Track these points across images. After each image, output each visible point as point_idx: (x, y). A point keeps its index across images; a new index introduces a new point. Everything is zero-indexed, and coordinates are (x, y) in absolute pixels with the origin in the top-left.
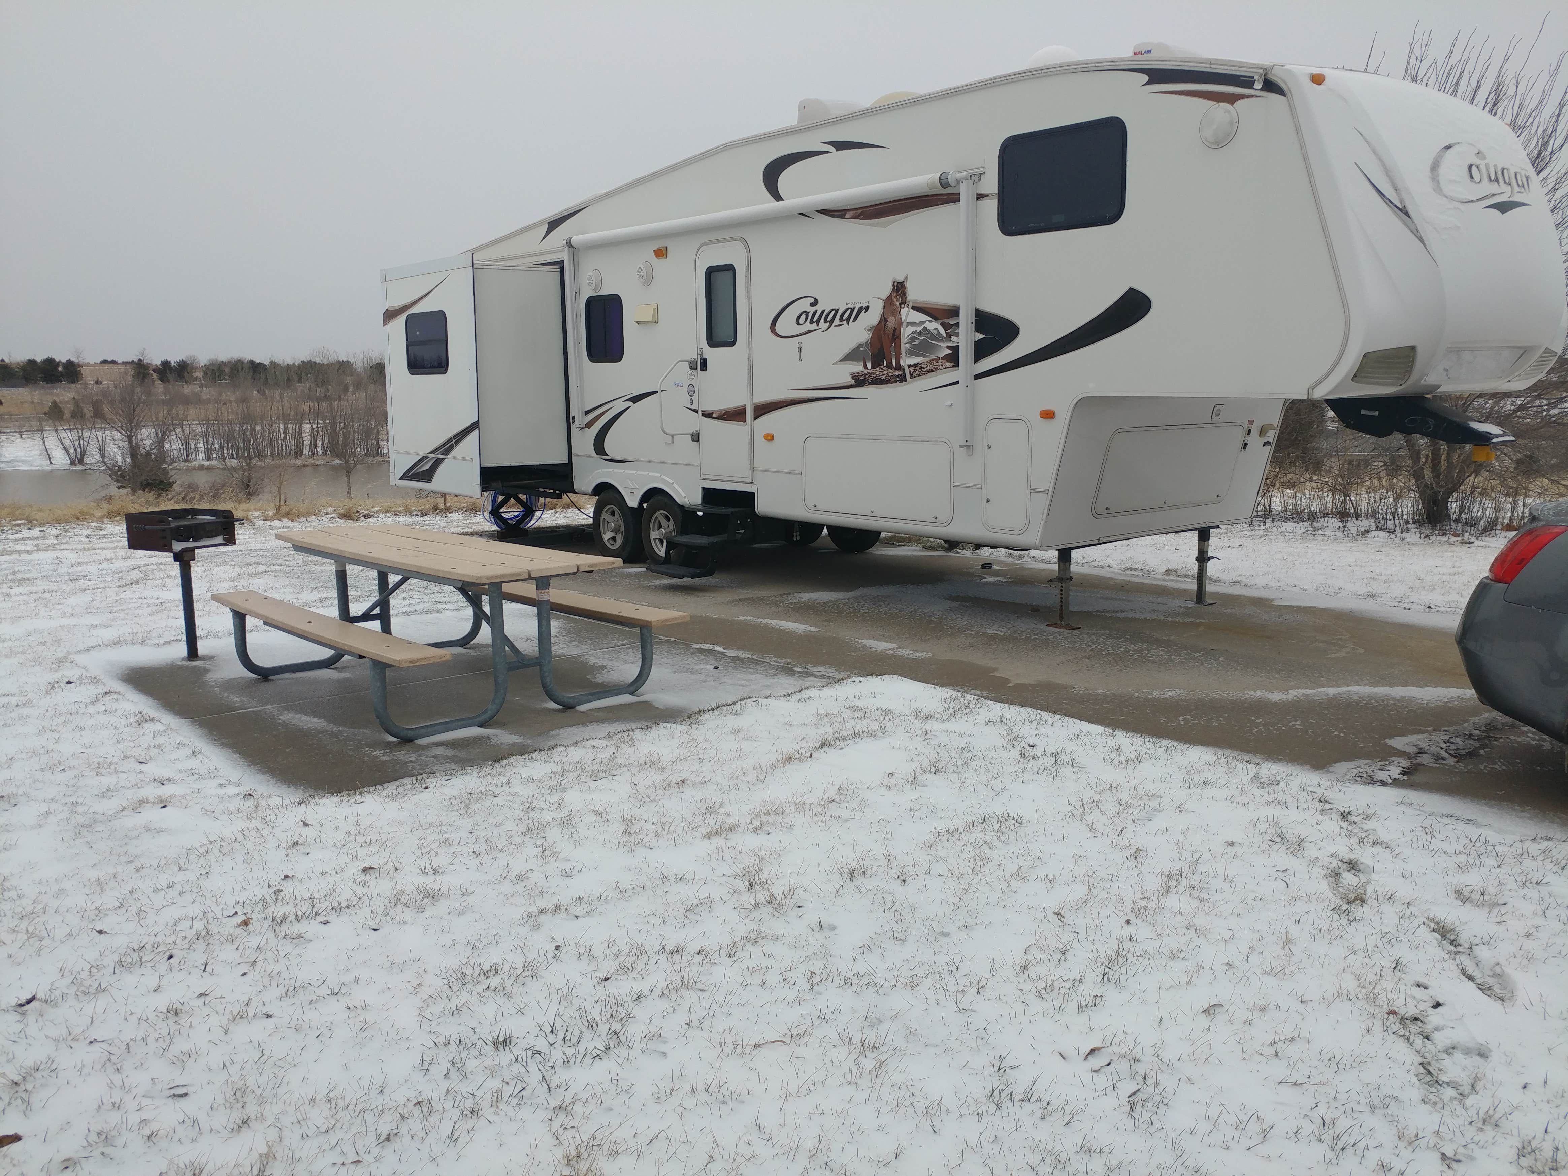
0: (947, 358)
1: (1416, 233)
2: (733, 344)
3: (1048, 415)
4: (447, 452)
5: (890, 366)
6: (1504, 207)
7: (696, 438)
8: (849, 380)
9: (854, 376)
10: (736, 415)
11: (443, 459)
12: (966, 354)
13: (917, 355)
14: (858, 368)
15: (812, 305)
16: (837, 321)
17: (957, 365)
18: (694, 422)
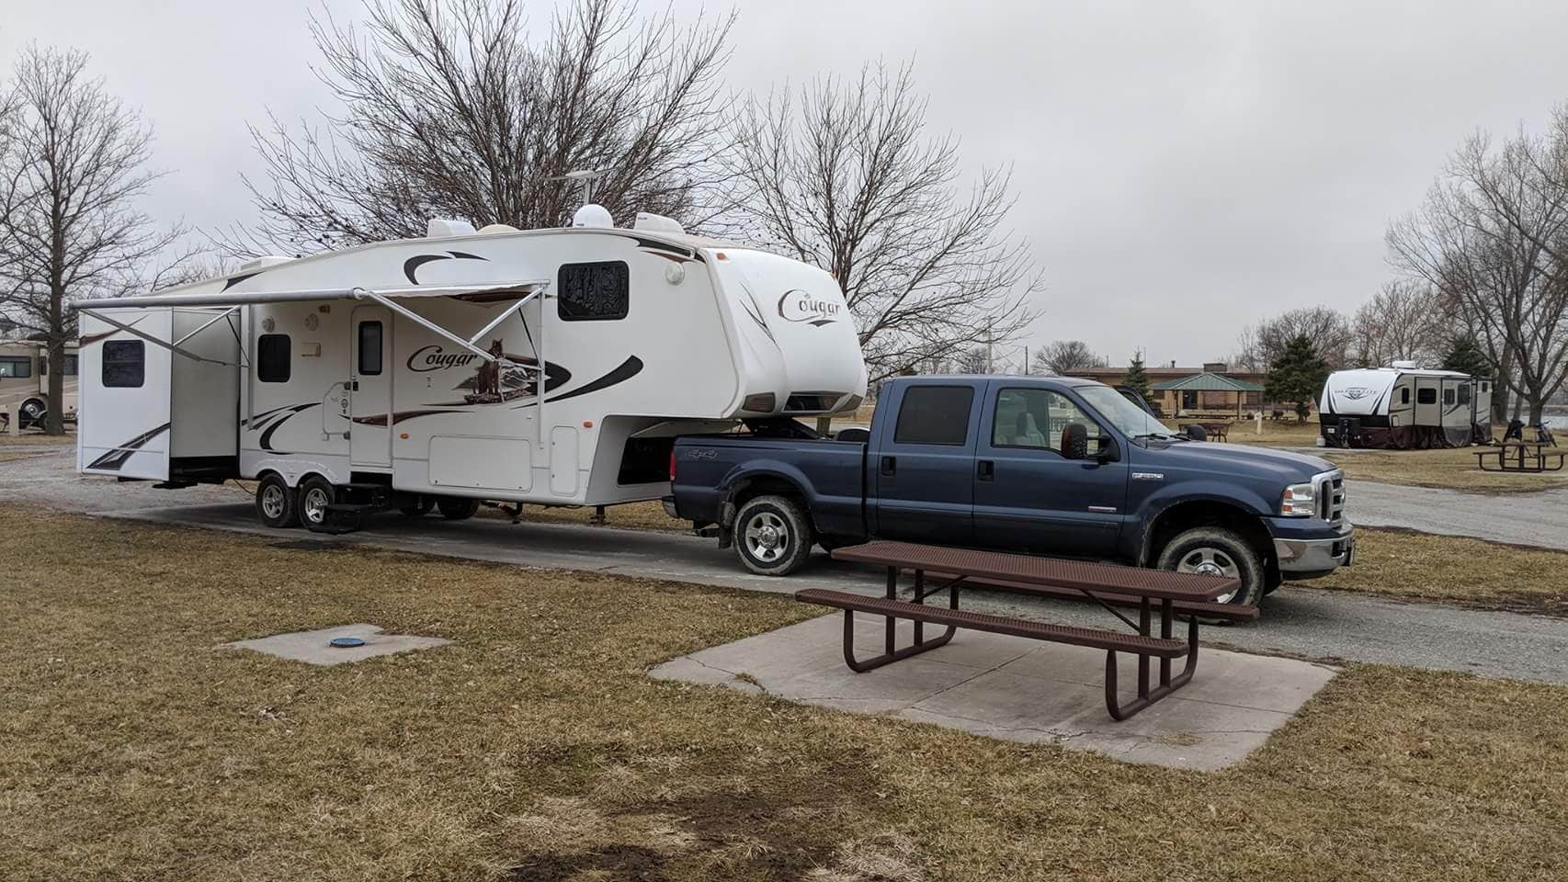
0: (528, 389)
1: (770, 336)
2: (379, 373)
3: (588, 425)
4: (138, 446)
5: (491, 392)
6: (818, 323)
7: (347, 436)
8: (463, 400)
9: (466, 398)
10: (381, 421)
11: (133, 452)
12: (541, 386)
13: (508, 386)
14: (470, 393)
15: (438, 351)
16: (455, 363)
17: (535, 393)
18: (346, 426)
